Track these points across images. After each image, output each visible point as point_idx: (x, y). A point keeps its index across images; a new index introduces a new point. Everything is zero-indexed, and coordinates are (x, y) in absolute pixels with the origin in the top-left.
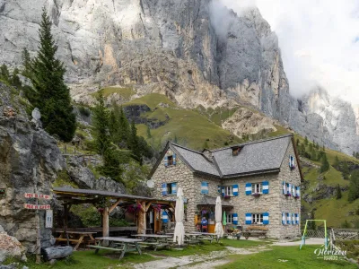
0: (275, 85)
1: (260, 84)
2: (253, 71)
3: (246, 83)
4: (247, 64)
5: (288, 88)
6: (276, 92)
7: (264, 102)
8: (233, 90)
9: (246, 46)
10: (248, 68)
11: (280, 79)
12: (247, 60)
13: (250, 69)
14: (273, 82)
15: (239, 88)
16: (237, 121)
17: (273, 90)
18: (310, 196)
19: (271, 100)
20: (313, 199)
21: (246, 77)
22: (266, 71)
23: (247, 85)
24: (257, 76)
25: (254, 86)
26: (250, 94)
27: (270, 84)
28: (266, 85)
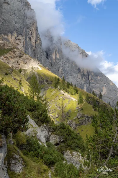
0: (33, 40)
1: (24, 37)
2: (20, 28)
3: (15, 34)
4: (16, 23)
5: (41, 43)
6: (34, 44)
7: (26, 49)
8: (6, 37)
9: (16, 12)
10: (17, 25)
11: (37, 37)
12: (16, 20)
13: (18, 26)
14: (32, 38)
15: (10, 36)
16: (11, 58)
17: (32, 42)
18: (74, 123)
19: (31, 49)
20: (76, 125)
21: (15, 30)
22: (28, 30)
23: (16, 36)
24: (23, 32)
25: (20, 37)
26: (17, 42)
27: (30, 39)
28: (28, 39)
